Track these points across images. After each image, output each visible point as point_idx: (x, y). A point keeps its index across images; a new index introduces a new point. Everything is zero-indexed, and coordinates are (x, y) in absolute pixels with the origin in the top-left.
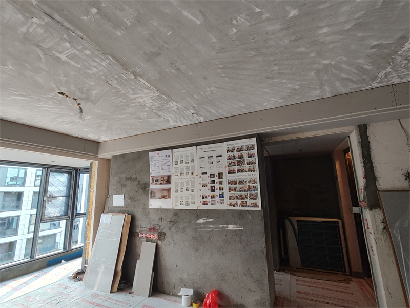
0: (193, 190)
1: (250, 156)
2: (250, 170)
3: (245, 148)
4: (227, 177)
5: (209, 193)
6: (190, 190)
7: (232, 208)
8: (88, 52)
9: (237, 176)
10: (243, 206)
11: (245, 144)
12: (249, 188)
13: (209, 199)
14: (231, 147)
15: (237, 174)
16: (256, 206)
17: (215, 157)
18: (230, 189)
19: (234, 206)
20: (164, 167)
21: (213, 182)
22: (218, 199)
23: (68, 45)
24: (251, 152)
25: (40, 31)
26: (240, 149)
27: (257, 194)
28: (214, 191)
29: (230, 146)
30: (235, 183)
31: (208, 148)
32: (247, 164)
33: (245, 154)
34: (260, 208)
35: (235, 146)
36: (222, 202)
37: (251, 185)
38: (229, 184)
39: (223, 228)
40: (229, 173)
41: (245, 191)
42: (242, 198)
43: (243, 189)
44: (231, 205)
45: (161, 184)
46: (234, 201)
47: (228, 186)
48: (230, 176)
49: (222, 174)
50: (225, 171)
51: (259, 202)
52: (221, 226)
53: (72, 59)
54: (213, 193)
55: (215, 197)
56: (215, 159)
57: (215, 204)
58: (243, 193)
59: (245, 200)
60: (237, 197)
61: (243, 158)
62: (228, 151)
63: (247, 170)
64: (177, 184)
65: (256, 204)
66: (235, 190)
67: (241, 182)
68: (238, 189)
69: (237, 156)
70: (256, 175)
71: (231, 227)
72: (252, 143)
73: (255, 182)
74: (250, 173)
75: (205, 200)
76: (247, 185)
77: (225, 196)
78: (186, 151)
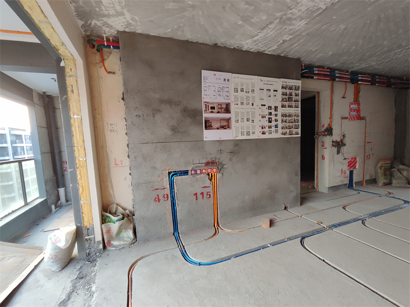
0: (253, 121)
1: (297, 95)
3: (294, 87)
5: (267, 124)
6: (251, 121)
7: (283, 136)
9: (287, 110)
10: (290, 135)
11: (294, 84)
12: (295, 120)
13: (267, 129)
15: (287, 108)
17: (272, 91)
18: (282, 121)
19: (284, 135)
20: (221, 93)
21: (270, 114)
22: (273, 129)
24: (297, 92)
26: (291, 88)
27: (299, 125)
28: (271, 122)
29: (284, 84)
30: (286, 116)
31: (268, 81)
32: (295, 101)
33: (293, 92)
34: (300, 135)
35: (287, 84)
36: (277, 131)
37: (296, 118)
38: (282, 116)
40: (282, 107)
41: (292, 122)
42: (290, 128)
44: (282, 134)
45: (218, 112)
46: (285, 131)
47: (281, 118)
48: (282, 110)
49: (277, 107)
50: (279, 105)
51: (299, 131)
54: (270, 124)
55: (271, 128)
56: (272, 93)
57: (271, 133)
58: (291, 124)
59: (292, 129)
60: (287, 128)
61: (292, 95)
62: (282, 87)
63: (294, 106)
64: (237, 114)
66: (286, 122)
67: (290, 116)
68: (288, 121)
69: (288, 93)
70: (298, 111)
73: (298, 116)
74: (296, 108)
75: (264, 130)
76: (294, 118)
77: (278, 126)
78: (246, 79)
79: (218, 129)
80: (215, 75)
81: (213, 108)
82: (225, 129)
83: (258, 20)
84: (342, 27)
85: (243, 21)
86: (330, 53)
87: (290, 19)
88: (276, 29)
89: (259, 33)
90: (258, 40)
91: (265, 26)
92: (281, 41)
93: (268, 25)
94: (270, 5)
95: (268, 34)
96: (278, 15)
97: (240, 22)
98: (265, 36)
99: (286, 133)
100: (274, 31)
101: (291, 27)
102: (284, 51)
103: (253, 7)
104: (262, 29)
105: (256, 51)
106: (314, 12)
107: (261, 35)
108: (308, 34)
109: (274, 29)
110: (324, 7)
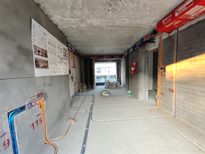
0: (56, 64)
6: (55, 64)
8: (122, 24)
20: (42, 42)
23: (127, 23)
25: (133, 22)
32: (67, 57)
40: (64, 59)
45: (42, 56)
53: (125, 20)
61: (66, 54)
64: (50, 58)
78: (53, 38)
79: (43, 68)
80: (39, 27)
81: (39, 51)
82: (46, 68)
83: (76, 13)
84: (90, 34)
85: (71, 8)
86: (77, 40)
87: (84, 21)
88: (76, 21)
89: (69, 17)
90: (64, 20)
91: (75, 17)
92: (71, 27)
93: (76, 17)
94: (87, 12)
95: (71, 20)
96: (84, 17)
97: (69, 7)
98: (69, 20)
100: (75, 21)
101: (81, 24)
102: (65, 31)
103: (82, 7)
104: (72, 17)
105: (55, 24)
106: (92, 25)
107: (68, 19)
108: (81, 30)
109: (76, 20)
110: (95, 25)
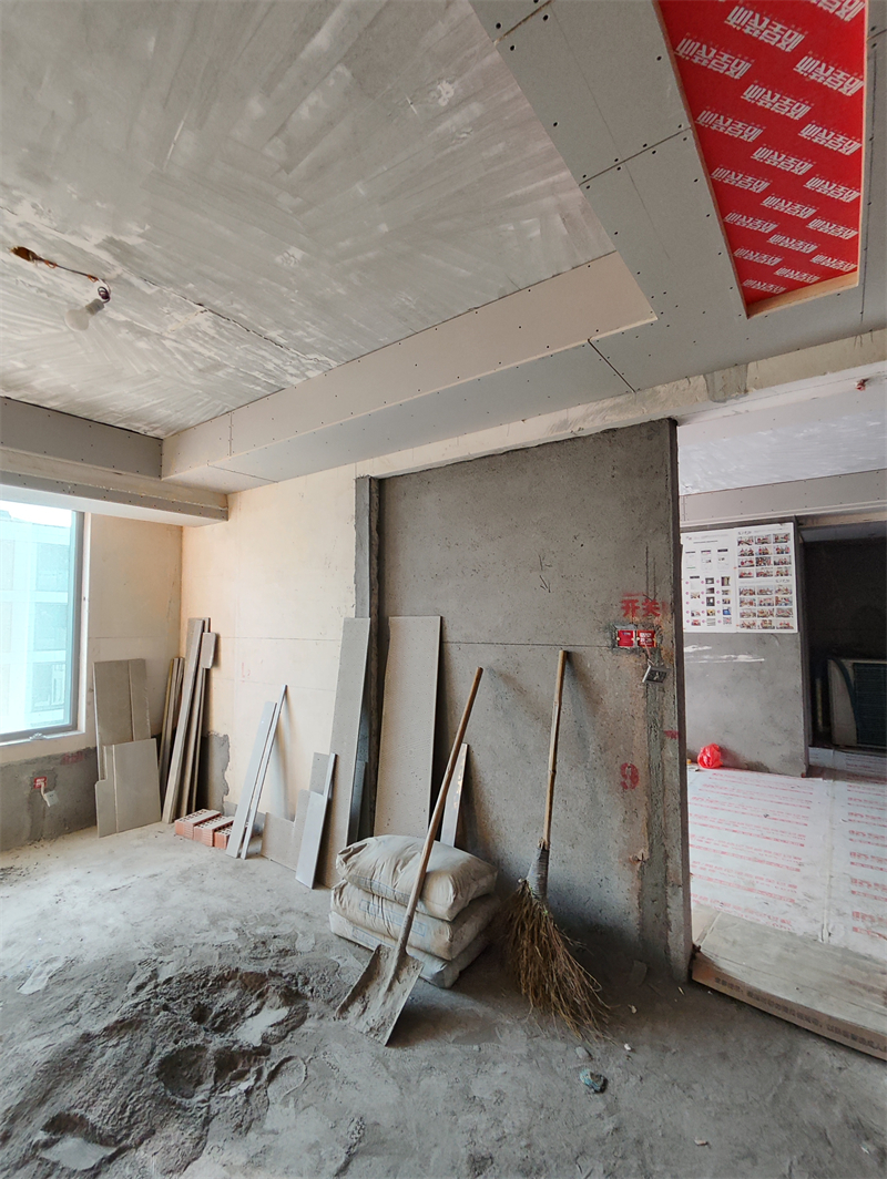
1: (780, 552)
2: (779, 574)
3: (772, 539)
4: (736, 584)
5: (705, 608)
7: (749, 631)
9: (755, 583)
10: (765, 628)
11: (771, 533)
12: (777, 601)
13: (704, 617)
14: (745, 537)
15: (756, 579)
16: (788, 626)
17: (714, 551)
18: (741, 602)
19: (749, 627)
21: (712, 590)
22: (719, 616)
24: (782, 546)
26: (764, 541)
27: (791, 610)
28: (713, 604)
29: (743, 535)
30: (752, 594)
31: (703, 537)
33: (771, 547)
34: (796, 630)
35: (753, 534)
36: (728, 621)
37: (780, 596)
38: (741, 593)
39: (727, 659)
41: (769, 604)
42: (763, 614)
43: (766, 602)
44: (743, 626)
46: (750, 620)
47: (739, 596)
48: (743, 583)
49: (729, 579)
50: (733, 575)
51: (794, 621)
52: (725, 657)
54: (711, 608)
55: (714, 614)
56: (715, 555)
57: (714, 624)
58: (766, 608)
59: (770, 618)
60: (755, 615)
62: (740, 543)
63: (775, 573)
65: (790, 624)
66: (751, 603)
67: (761, 592)
68: (757, 602)
69: (756, 550)
70: (791, 581)
71: (742, 658)
72: (787, 532)
73: (787, 591)
74: (780, 577)
75: (694, 618)
76: (774, 595)
77: (732, 612)
99: (754, 624)
